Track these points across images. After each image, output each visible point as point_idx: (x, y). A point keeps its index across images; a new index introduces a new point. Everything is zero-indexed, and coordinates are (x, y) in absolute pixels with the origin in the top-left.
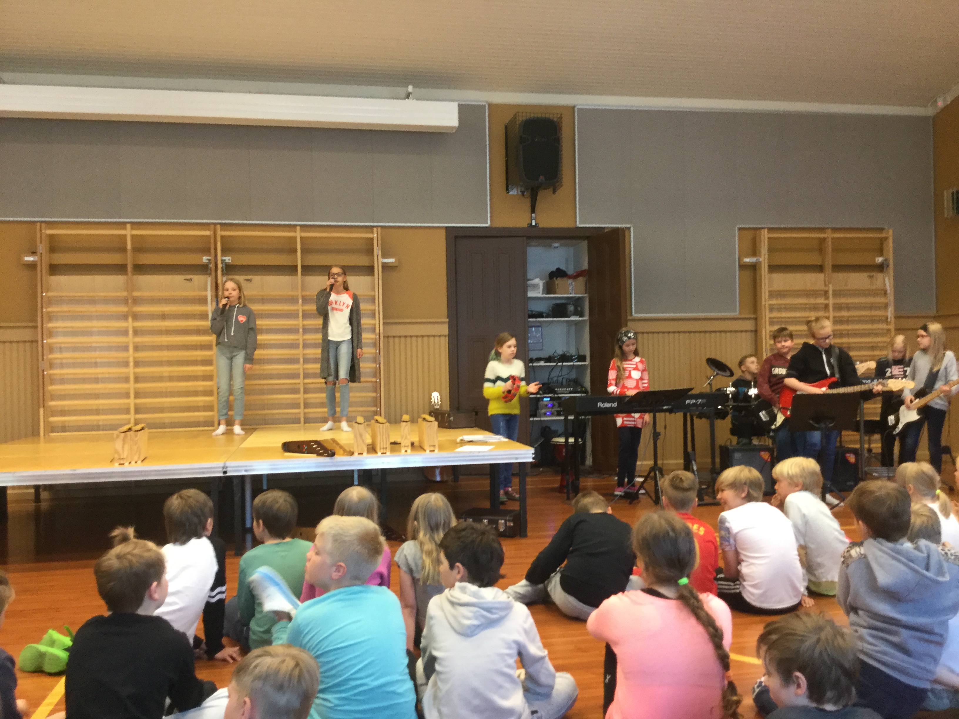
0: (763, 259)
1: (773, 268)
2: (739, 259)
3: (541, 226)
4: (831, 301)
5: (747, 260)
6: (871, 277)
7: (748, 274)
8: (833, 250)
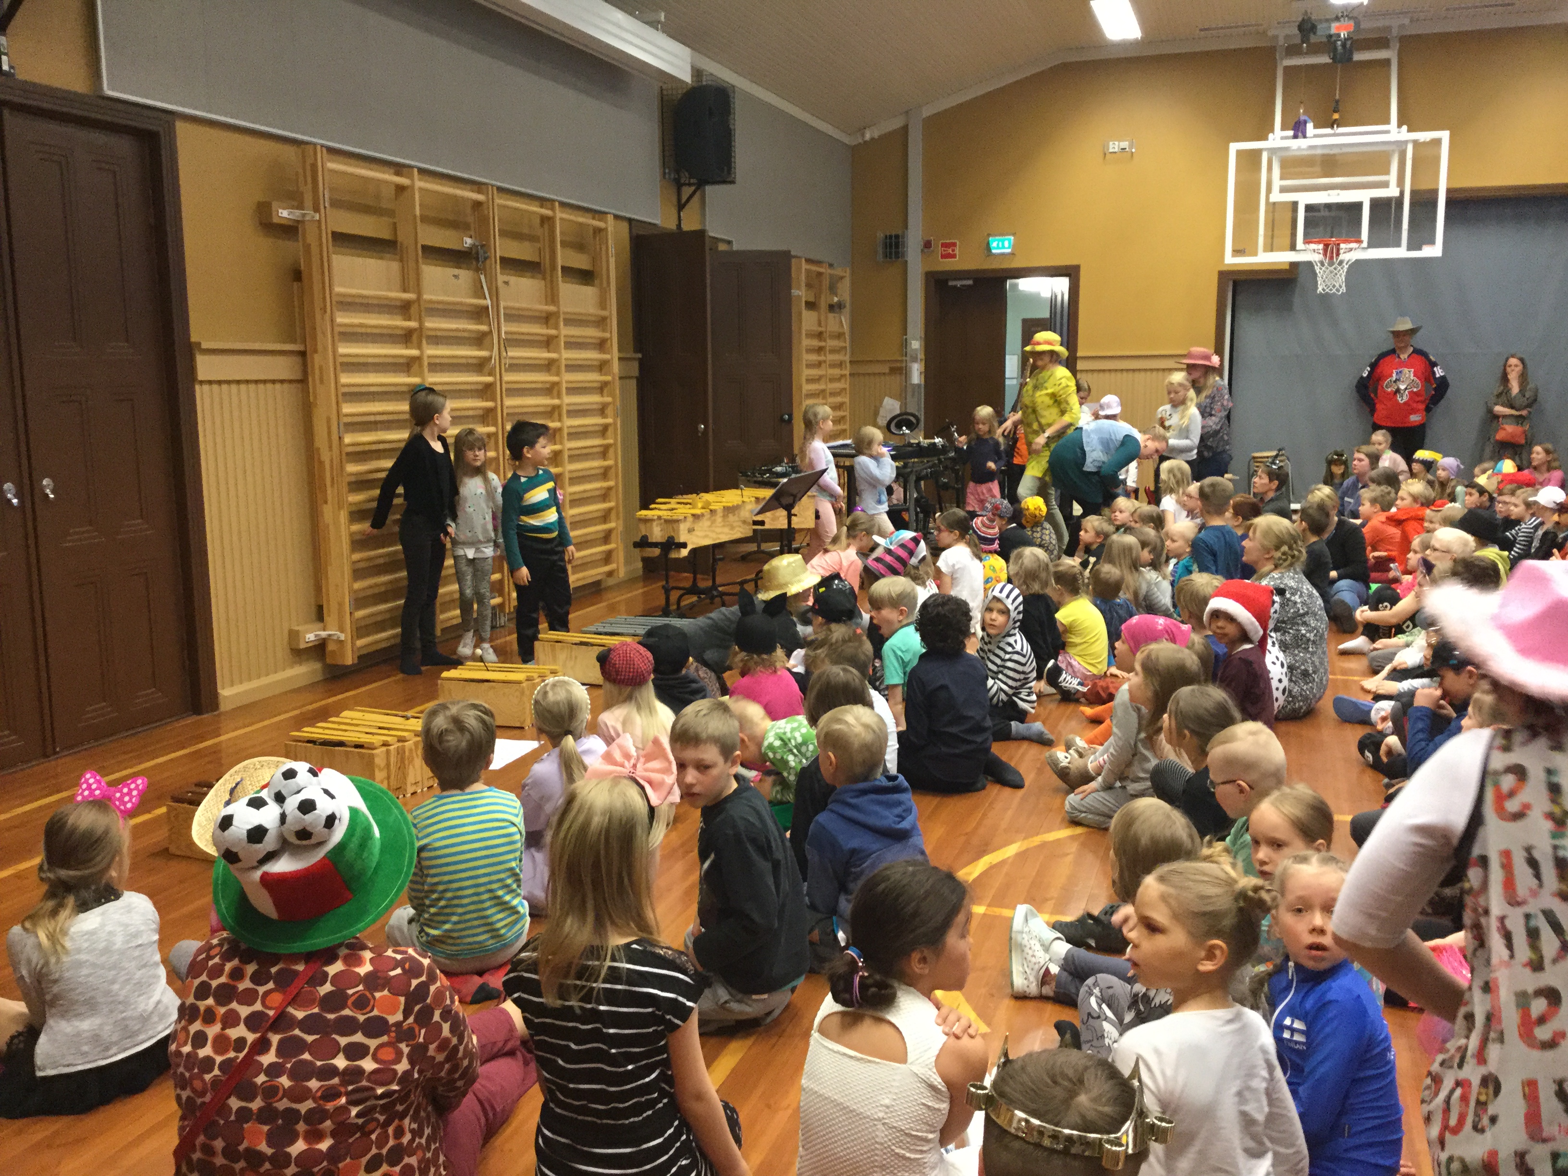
0: (802, 293)
3: (685, 229)
4: (828, 344)
6: (835, 318)
8: (828, 288)
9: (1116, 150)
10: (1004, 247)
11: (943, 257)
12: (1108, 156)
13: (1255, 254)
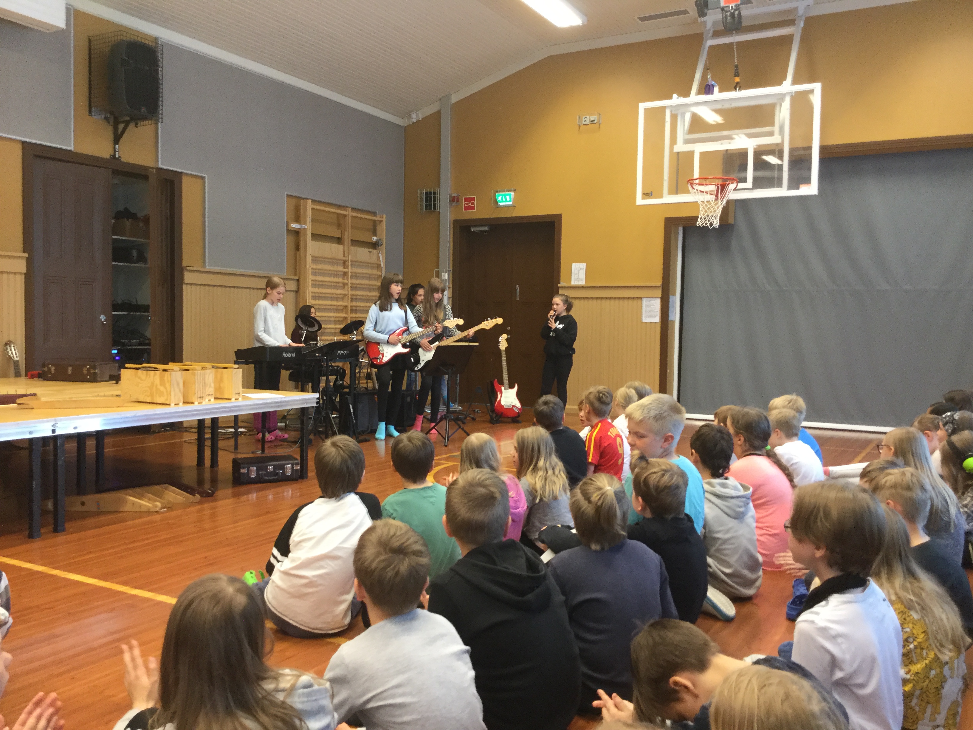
0: (308, 227)
1: (316, 236)
2: (288, 224)
3: (123, 160)
4: (350, 270)
5: (294, 226)
6: (370, 252)
7: (292, 238)
8: (352, 227)
9: (587, 122)
10: (506, 201)
11: (466, 209)
12: (582, 126)
13: (661, 196)
